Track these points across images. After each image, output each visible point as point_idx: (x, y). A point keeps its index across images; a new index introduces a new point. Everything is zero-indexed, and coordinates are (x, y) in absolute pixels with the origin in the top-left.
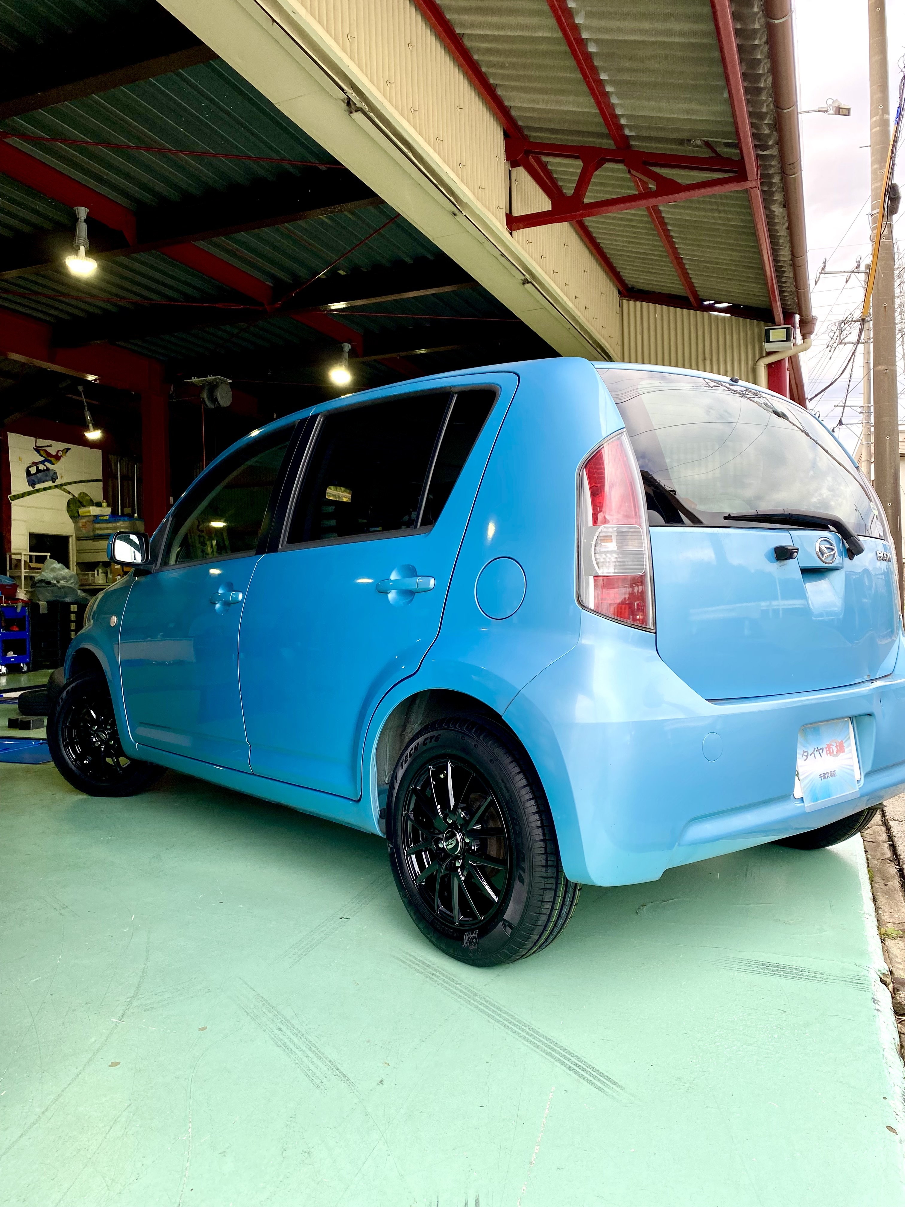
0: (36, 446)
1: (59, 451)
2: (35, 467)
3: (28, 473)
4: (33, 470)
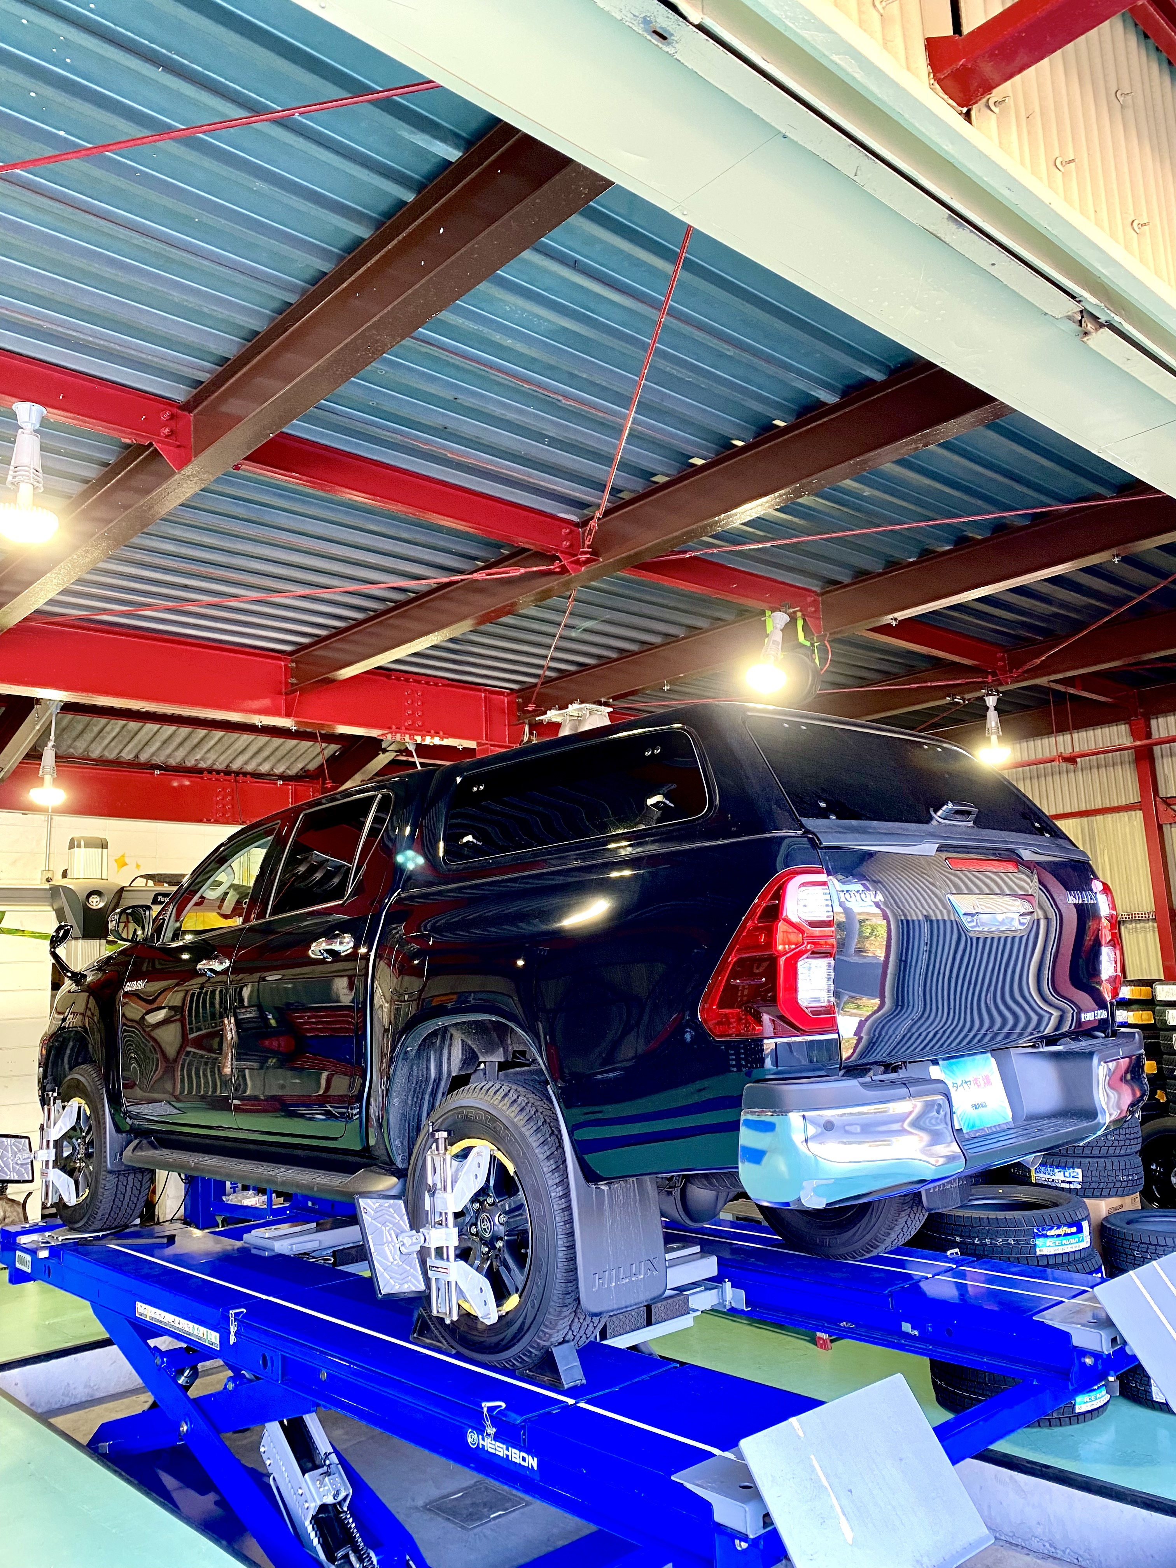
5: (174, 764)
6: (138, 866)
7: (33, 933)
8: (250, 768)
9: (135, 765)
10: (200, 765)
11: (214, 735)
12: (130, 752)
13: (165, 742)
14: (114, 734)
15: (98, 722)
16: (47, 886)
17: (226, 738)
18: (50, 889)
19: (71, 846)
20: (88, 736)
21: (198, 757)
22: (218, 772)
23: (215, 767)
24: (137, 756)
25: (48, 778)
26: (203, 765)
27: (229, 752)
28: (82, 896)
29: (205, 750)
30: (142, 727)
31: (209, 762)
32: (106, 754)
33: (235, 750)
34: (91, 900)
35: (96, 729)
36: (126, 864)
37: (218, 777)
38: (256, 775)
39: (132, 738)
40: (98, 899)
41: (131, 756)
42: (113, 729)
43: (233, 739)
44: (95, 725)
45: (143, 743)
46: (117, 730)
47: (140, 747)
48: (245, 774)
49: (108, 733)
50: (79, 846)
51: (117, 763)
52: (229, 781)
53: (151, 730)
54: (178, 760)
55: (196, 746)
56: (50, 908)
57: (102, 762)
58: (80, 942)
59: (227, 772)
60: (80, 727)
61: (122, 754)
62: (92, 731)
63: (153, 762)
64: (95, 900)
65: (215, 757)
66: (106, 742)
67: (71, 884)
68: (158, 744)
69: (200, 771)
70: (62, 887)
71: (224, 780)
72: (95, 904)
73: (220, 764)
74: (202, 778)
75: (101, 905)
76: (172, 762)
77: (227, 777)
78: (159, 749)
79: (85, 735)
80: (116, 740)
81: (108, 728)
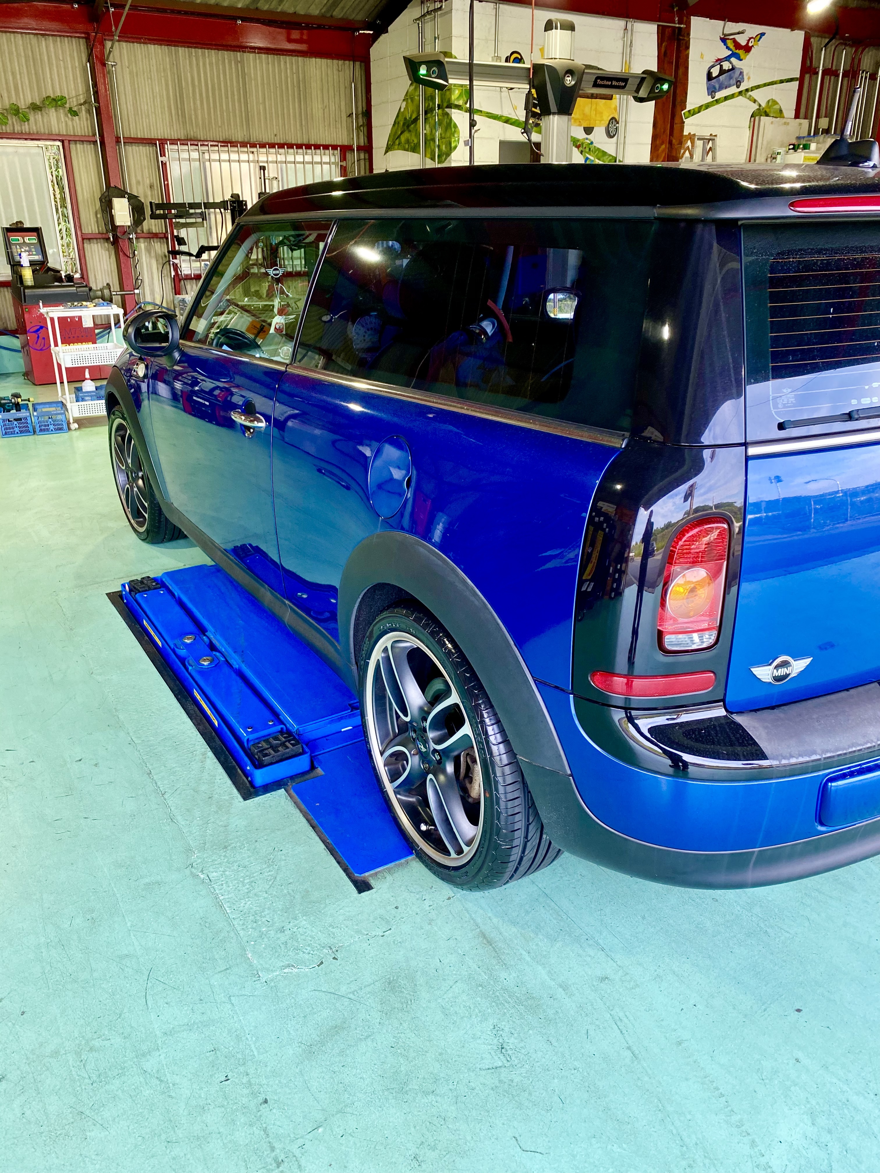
0: (723, 34)
1: (750, 38)
2: (719, 66)
3: (709, 76)
19: (548, 28)
28: (561, 74)
34: (566, 78)
40: (570, 78)
67: (552, 63)
70: (546, 65)
75: (573, 83)
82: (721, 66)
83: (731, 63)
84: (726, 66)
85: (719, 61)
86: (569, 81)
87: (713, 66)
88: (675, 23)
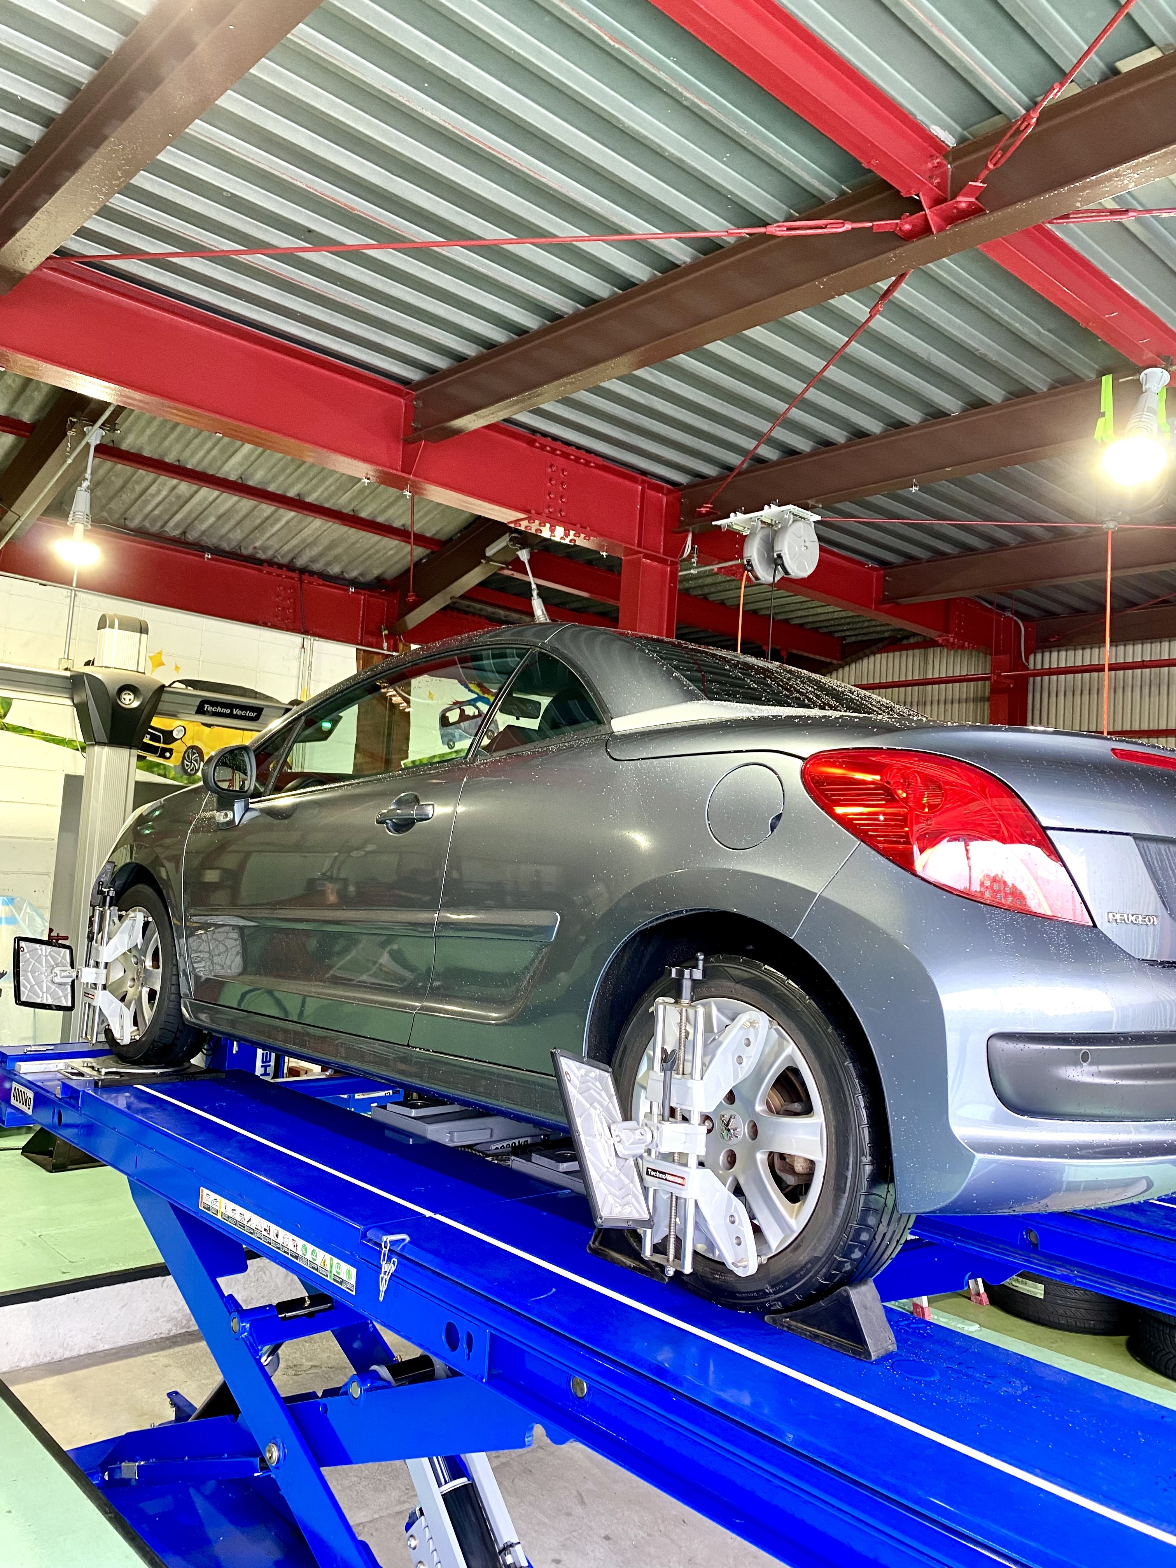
2: (458, 711)
3: (444, 721)
4: (454, 716)
5: (227, 549)
6: (177, 668)
7: (44, 734)
8: (317, 567)
9: (180, 543)
10: (258, 556)
11: (281, 516)
12: (177, 526)
13: (219, 518)
14: (159, 498)
15: (143, 478)
16: (68, 674)
17: (294, 522)
18: (72, 677)
19: (102, 625)
20: (127, 497)
21: (257, 544)
22: (280, 566)
23: (276, 560)
24: (184, 533)
25: (79, 528)
26: (261, 555)
27: (294, 542)
28: (112, 689)
29: (268, 535)
30: (196, 492)
31: (270, 553)
32: (147, 524)
33: (303, 541)
34: (123, 696)
35: (138, 489)
36: (163, 664)
37: (279, 572)
38: (324, 576)
39: (182, 507)
40: (132, 697)
41: (176, 533)
42: (159, 492)
43: (303, 524)
44: (138, 483)
45: (193, 515)
46: (164, 493)
47: (189, 521)
48: (312, 573)
49: (153, 496)
50: (112, 626)
51: (160, 538)
52: (293, 578)
53: (205, 498)
54: (234, 544)
55: (256, 528)
56: (70, 702)
57: (141, 533)
58: (106, 749)
59: (290, 567)
60: (119, 482)
61: (167, 529)
62: (133, 490)
63: (203, 543)
64: (125, 696)
65: (277, 546)
66: (149, 508)
67: (99, 673)
68: (212, 519)
69: (260, 562)
70: (87, 675)
71: (287, 577)
72: (127, 702)
73: (282, 557)
74: (261, 571)
75: (136, 704)
76: (225, 546)
77: (291, 574)
78: (211, 526)
79: (124, 496)
80: (160, 508)
81: (153, 489)
82: (462, 711)
83: (477, 708)
84: (470, 711)
85: (458, 704)
86: (129, 701)
87: (449, 709)
88: (383, 649)
